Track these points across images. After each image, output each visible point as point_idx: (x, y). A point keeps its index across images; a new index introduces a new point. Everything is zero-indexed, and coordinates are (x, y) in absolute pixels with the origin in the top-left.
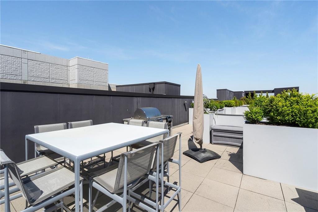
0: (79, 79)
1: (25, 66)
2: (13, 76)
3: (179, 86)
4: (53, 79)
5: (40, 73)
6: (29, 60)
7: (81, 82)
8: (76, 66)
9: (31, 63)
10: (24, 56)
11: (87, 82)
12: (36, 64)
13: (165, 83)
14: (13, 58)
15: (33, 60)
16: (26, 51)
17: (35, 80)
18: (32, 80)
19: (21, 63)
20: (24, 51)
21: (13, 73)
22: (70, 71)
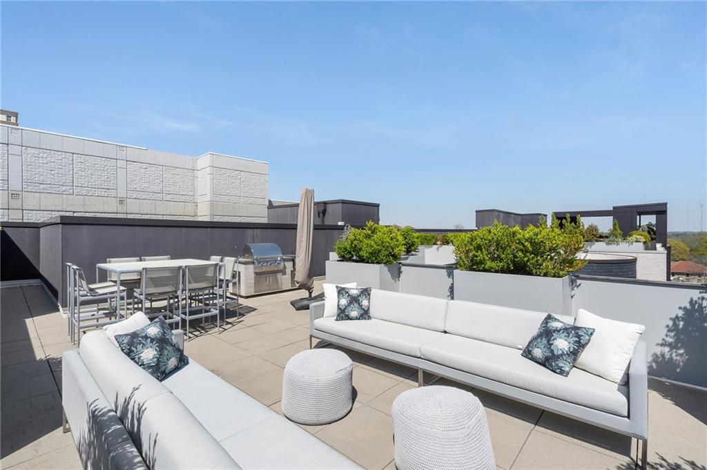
0: (214, 193)
1: (121, 173)
2: (103, 190)
3: (377, 206)
4: (169, 194)
5: (147, 185)
6: (128, 162)
7: (217, 199)
8: (208, 170)
9: (131, 166)
10: (121, 155)
11: (228, 198)
12: (141, 168)
13: (343, 203)
14: (103, 159)
15: (135, 162)
16: (123, 147)
17: (138, 197)
18: (135, 197)
19: (115, 168)
20: (120, 146)
21: (103, 186)
22: (199, 179)
